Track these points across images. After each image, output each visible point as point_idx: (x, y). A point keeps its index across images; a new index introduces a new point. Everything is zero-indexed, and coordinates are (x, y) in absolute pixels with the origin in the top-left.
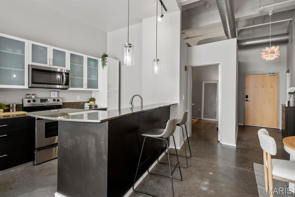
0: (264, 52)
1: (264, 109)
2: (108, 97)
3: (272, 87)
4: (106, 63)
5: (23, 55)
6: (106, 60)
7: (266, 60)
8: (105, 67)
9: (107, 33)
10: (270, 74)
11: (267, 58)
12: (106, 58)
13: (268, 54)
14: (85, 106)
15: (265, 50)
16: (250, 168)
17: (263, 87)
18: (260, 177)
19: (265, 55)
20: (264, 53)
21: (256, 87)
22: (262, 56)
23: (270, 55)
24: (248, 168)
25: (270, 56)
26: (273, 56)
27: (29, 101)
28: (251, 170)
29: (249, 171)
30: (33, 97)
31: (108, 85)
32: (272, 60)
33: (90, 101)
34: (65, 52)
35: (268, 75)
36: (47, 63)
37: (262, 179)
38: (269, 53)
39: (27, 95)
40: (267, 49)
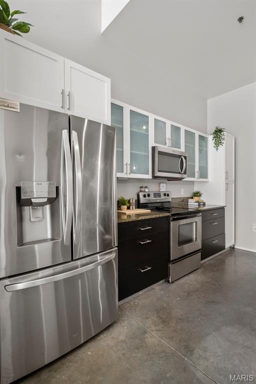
2: (227, 190)
4: (223, 142)
5: (147, 133)
6: (223, 137)
8: (220, 147)
9: (207, 100)
12: (222, 133)
14: (189, 203)
27: (145, 196)
30: (147, 190)
31: (226, 172)
33: (195, 196)
34: (180, 128)
36: (166, 144)
39: (141, 187)
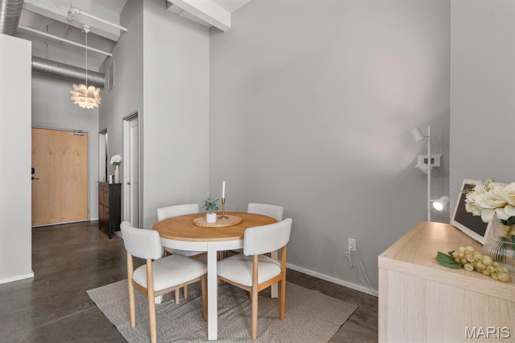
0: (78, 91)
1: (66, 192)
3: (78, 155)
7: (80, 106)
10: (75, 131)
11: (82, 103)
13: (85, 97)
15: (78, 88)
16: (87, 304)
17: (64, 154)
18: (110, 310)
19: (79, 96)
20: (78, 94)
21: (50, 153)
22: (73, 98)
23: (87, 99)
24: (83, 305)
25: (88, 102)
26: (92, 103)
28: (89, 307)
29: (86, 310)
32: (89, 108)
35: (72, 133)
37: (114, 310)
38: (86, 95)
40: (83, 87)
